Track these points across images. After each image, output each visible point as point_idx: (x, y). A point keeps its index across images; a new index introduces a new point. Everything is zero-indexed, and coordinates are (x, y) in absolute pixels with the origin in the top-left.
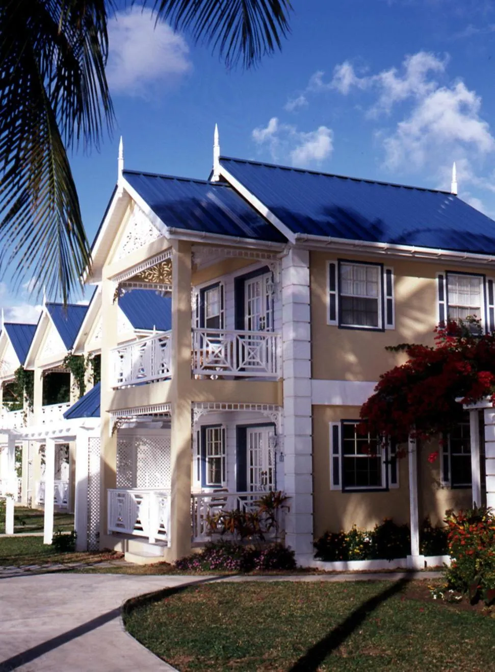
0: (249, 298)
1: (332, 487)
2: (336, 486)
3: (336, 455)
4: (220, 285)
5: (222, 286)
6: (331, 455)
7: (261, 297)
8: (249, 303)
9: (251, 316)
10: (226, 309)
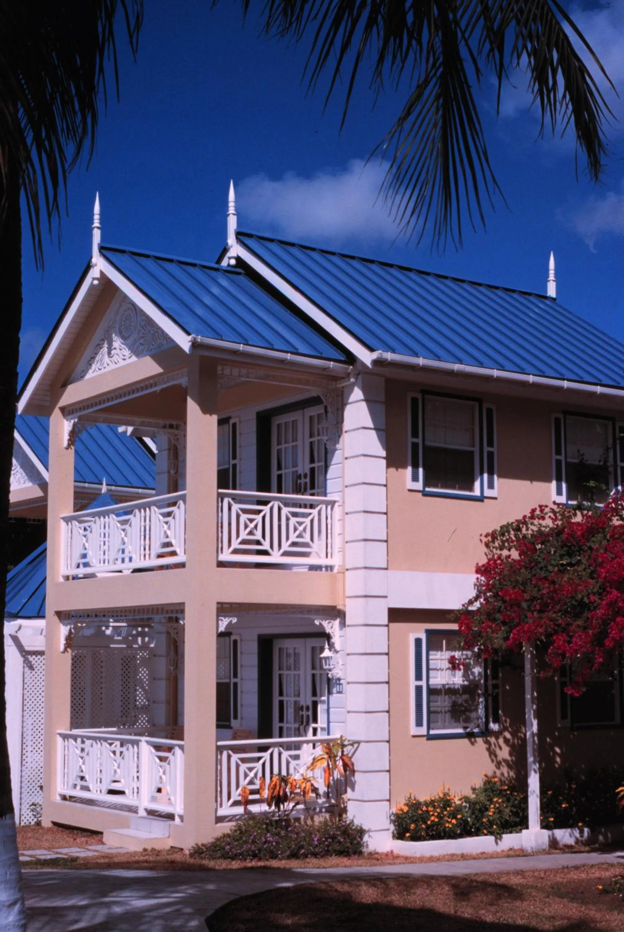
0: (279, 443)
1: (414, 730)
2: (419, 728)
3: (419, 683)
4: (232, 421)
5: (234, 425)
6: (413, 683)
7: (299, 443)
8: (279, 452)
9: (283, 472)
10: (241, 459)
